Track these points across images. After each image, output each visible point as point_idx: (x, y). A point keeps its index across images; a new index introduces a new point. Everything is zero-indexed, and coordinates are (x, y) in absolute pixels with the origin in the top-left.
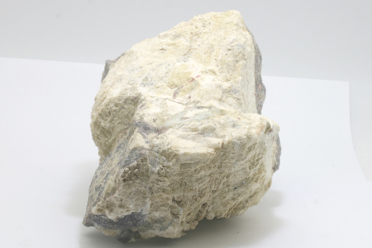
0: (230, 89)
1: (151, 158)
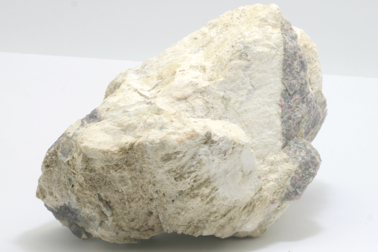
0: (205, 90)
1: (64, 146)
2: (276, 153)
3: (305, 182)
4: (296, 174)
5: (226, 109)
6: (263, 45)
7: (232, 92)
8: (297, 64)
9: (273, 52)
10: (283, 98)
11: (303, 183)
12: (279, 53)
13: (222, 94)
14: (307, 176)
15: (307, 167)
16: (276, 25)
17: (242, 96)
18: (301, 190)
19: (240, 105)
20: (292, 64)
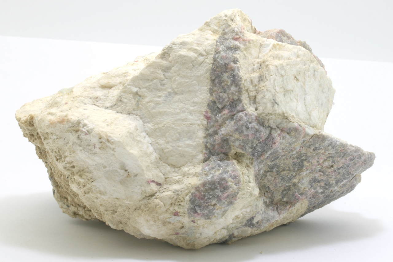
2: (195, 166)
3: (207, 202)
4: (196, 191)
5: (138, 106)
6: (190, 49)
7: (147, 91)
8: (227, 77)
9: (201, 59)
10: (210, 110)
11: (204, 202)
12: (208, 61)
13: (135, 90)
14: (211, 197)
15: (213, 187)
16: (217, 31)
17: (160, 97)
18: (201, 209)
19: (155, 106)
20: (222, 76)
